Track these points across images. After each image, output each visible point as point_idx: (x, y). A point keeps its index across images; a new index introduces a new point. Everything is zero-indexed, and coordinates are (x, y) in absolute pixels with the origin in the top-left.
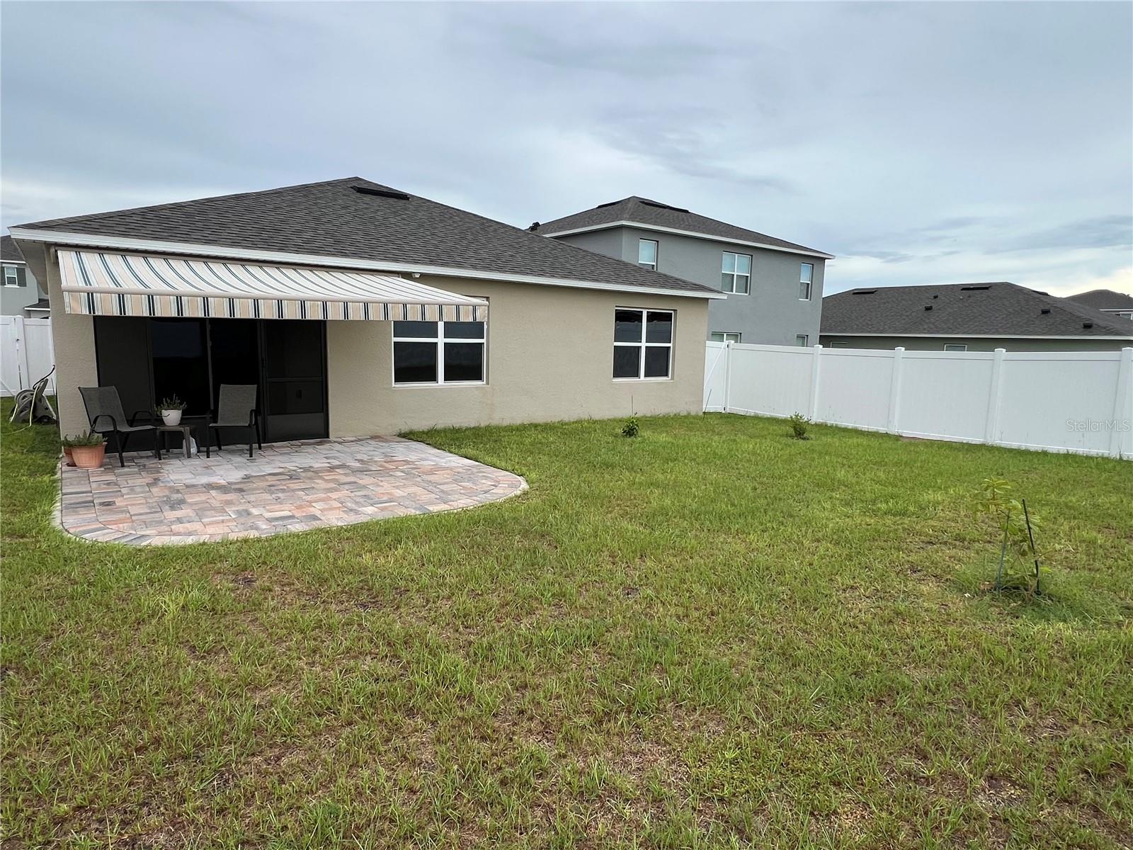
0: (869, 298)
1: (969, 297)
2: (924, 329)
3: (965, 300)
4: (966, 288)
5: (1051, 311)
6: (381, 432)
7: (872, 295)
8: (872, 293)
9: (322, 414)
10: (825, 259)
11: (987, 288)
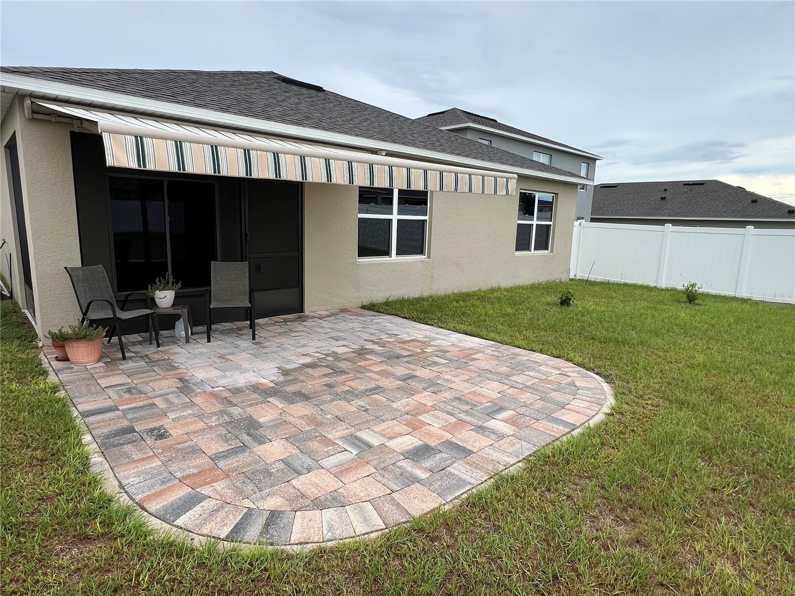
0: (614, 190)
1: (691, 190)
2: (665, 214)
3: (689, 192)
4: (687, 184)
5: (758, 201)
6: (347, 305)
7: (616, 188)
8: (615, 187)
9: (297, 290)
10: (595, 160)
11: (703, 184)
